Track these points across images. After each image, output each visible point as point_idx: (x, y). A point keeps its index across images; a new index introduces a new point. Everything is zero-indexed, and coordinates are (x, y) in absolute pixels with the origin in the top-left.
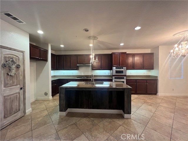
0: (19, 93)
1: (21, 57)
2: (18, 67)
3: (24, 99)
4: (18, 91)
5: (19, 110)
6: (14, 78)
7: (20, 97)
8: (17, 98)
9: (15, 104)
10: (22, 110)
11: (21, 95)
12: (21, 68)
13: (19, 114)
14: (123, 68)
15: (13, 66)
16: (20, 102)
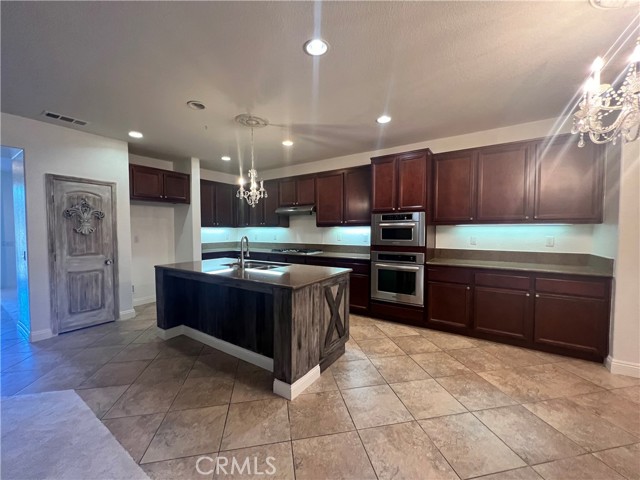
0: (103, 272)
1: (106, 196)
2: (98, 217)
3: (115, 285)
4: (100, 266)
5: (103, 305)
6: (90, 239)
7: (106, 279)
8: (96, 281)
9: (94, 293)
10: (109, 307)
11: (106, 275)
12: (108, 219)
13: (104, 315)
14: (410, 217)
15: (86, 214)
16: (106, 291)
